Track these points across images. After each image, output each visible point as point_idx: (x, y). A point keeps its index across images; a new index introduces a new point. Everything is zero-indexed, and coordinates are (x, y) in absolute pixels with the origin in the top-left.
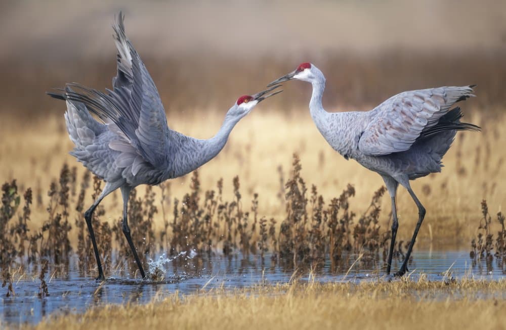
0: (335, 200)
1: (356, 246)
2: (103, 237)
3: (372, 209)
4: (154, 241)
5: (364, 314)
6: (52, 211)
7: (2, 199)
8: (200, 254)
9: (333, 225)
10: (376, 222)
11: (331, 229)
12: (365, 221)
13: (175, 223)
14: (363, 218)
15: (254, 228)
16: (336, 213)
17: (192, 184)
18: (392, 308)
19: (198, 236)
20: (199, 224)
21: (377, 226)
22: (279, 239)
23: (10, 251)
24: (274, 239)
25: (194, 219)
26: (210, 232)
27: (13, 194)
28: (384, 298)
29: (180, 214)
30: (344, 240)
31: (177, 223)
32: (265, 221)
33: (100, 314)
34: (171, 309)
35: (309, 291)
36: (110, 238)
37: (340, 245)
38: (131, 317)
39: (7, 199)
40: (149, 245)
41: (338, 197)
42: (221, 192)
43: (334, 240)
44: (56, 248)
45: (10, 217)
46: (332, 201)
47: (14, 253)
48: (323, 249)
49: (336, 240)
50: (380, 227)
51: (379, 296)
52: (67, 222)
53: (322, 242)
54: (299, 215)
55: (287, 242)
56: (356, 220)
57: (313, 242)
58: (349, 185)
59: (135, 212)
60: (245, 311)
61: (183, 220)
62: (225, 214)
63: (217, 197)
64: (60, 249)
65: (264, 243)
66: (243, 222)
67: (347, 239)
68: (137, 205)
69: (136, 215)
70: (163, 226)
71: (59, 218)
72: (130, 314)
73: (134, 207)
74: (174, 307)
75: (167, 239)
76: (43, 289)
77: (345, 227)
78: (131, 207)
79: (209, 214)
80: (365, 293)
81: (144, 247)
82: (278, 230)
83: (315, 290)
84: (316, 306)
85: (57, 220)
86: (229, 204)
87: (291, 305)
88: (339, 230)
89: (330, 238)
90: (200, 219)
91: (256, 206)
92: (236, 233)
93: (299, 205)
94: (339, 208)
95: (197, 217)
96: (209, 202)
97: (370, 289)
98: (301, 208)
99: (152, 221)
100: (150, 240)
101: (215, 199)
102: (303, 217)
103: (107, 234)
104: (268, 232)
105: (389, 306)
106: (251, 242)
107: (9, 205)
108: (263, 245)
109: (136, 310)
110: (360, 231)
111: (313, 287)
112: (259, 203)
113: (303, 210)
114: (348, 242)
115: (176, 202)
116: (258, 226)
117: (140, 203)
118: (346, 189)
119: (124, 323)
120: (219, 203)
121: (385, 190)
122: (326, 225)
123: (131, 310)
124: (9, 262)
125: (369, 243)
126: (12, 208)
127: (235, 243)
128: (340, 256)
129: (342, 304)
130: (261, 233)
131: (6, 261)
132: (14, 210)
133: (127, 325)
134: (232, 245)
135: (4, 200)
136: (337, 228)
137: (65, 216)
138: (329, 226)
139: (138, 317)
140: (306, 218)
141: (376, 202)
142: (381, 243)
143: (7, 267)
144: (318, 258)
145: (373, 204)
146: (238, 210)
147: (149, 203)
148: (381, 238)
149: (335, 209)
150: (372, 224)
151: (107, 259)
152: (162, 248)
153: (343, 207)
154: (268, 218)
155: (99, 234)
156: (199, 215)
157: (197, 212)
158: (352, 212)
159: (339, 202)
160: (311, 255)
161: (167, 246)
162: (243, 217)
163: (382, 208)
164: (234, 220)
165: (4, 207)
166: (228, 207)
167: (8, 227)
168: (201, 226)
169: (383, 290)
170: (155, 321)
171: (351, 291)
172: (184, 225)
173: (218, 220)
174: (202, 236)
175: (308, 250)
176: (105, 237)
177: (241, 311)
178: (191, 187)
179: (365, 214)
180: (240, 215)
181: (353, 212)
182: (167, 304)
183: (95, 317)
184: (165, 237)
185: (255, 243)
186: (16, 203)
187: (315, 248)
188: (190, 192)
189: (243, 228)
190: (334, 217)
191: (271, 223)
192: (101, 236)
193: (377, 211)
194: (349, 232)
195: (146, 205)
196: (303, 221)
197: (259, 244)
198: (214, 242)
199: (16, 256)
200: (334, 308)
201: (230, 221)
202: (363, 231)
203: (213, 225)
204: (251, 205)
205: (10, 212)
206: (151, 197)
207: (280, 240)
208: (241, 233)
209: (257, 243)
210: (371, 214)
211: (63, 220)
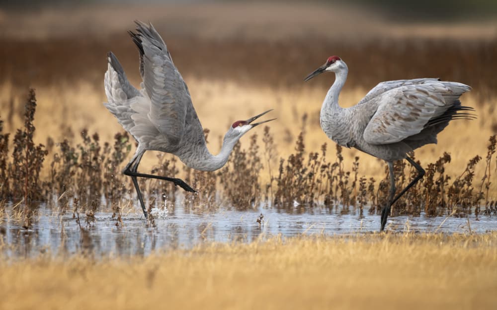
0: (431, 165)
1: (450, 204)
2: (208, 181)
3: (467, 173)
4: (260, 191)
5: (455, 260)
6: (162, 157)
7: (115, 145)
8: (303, 204)
9: (429, 186)
10: (469, 185)
11: (427, 189)
12: (459, 183)
13: (280, 178)
14: (457, 181)
15: (354, 185)
16: (432, 176)
17: (297, 146)
18: (482, 256)
19: (302, 189)
20: (303, 180)
21: (470, 188)
22: (377, 195)
23: (120, 189)
24: (372, 195)
25: (298, 176)
26: (312, 187)
27: (125, 142)
28: (475, 247)
29: (285, 171)
30: (438, 198)
31: (282, 178)
32: (365, 180)
33: (207, 250)
34: (274, 248)
35: (404, 239)
36: (214, 181)
37: (435, 202)
38: (236, 253)
39: (119, 146)
40: (255, 195)
41: (434, 162)
42: (324, 154)
43: (430, 198)
44: (164, 188)
45: (121, 161)
46: (429, 166)
47: (124, 190)
48: (419, 205)
49: (432, 198)
50: (473, 189)
51: (470, 246)
52: (174, 167)
53: (418, 199)
54: (397, 176)
55: (385, 198)
56: (451, 183)
57: (410, 199)
58: (445, 153)
59: (239, 161)
60: (343, 253)
61: (287, 176)
62: (328, 172)
63: (321, 159)
64: (167, 189)
65: (363, 197)
66: (344, 180)
67: (442, 197)
68: (242, 156)
69: (240, 163)
70: (269, 181)
71: (167, 164)
72: (234, 251)
73: (238, 156)
74: (276, 247)
75: (272, 192)
76: (150, 221)
77: (440, 187)
78: (236, 157)
79: (312, 172)
80: (457, 243)
81: (250, 196)
82: (376, 187)
83: (410, 238)
84: (410, 251)
85: (165, 165)
86: (331, 165)
87: (387, 249)
88: (434, 190)
89: (426, 196)
90: (304, 176)
91: (357, 167)
92: (337, 188)
93: (397, 167)
94: (435, 172)
95: (301, 174)
96: (313, 162)
97: (462, 239)
98: (399, 170)
99: (258, 176)
100: (256, 191)
101: (318, 159)
102: (401, 178)
103: (212, 178)
104: (367, 189)
105: (480, 254)
106: (351, 196)
107: (121, 151)
108: (362, 199)
109: (240, 248)
110: (454, 191)
111: (408, 236)
112: (359, 165)
113: (401, 172)
114: (443, 200)
115: (282, 161)
116: (358, 183)
117: (244, 154)
118: (442, 156)
119: (229, 258)
120: (322, 163)
121: (480, 158)
122: (422, 185)
123: (236, 248)
124: (119, 198)
125: (462, 201)
126: (124, 154)
127: (336, 197)
128: (435, 211)
129: (435, 251)
130: (361, 190)
131: (116, 197)
132: (125, 155)
133: (231, 260)
134: (333, 198)
135: (116, 146)
136: (433, 188)
137: (173, 162)
138: (425, 186)
139: (242, 254)
140: (403, 179)
141: (471, 168)
142: (474, 202)
143: (117, 202)
144: (413, 212)
145: (467, 170)
146: (340, 170)
147: (253, 154)
148: (474, 198)
149: (431, 172)
150: (466, 186)
151: (211, 198)
152: (267, 198)
153: (439, 171)
154: (368, 177)
155: (205, 177)
156: (303, 172)
157: (301, 170)
158: (447, 176)
159: (435, 166)
160: (407, 210)
161: (272, 197)
162: (344, 175)
163: (476, 173)
164: (336, 177)
165: (116, 152)
166: (330, 167)
167: (119, 169)
168: (305, 181)
169: (474, 241)
170: (258, 258)
171: (443, 241)
172: (289, 180)
173: (321, 177)
174: (305, 190)
175: (405, 205)
176: (210, 181)
177: (339, 253)
178: (296, 149)
179: (460, 177)
180: (341, 174)
181: (449, 176)
182: (270, 244)
183: (202, 252)
184: (270, 189)
185: (354, 197)
186: (127, 150)
187: (411, 204)
188: (295, 153)
189: (344, 185)
190: (431, 179)
191: (370, 181)
192: (206, 179)
193: (471, 175)
194: (444, 192)
195: (250, 156)
196: (400, 181)
197: (358, 199)
198: (316, 195)
199: (126, 193)
200: (427, 254)
201: (332, 178)
202: (457, 191)
203: (315, 181)
204: (352, 166)
205: (122, 157)
206: (255, 149)
207: (379, 196)
208: (342, 189)
209: (357, 197)
210: (466, 178)
211: (171, 166)
